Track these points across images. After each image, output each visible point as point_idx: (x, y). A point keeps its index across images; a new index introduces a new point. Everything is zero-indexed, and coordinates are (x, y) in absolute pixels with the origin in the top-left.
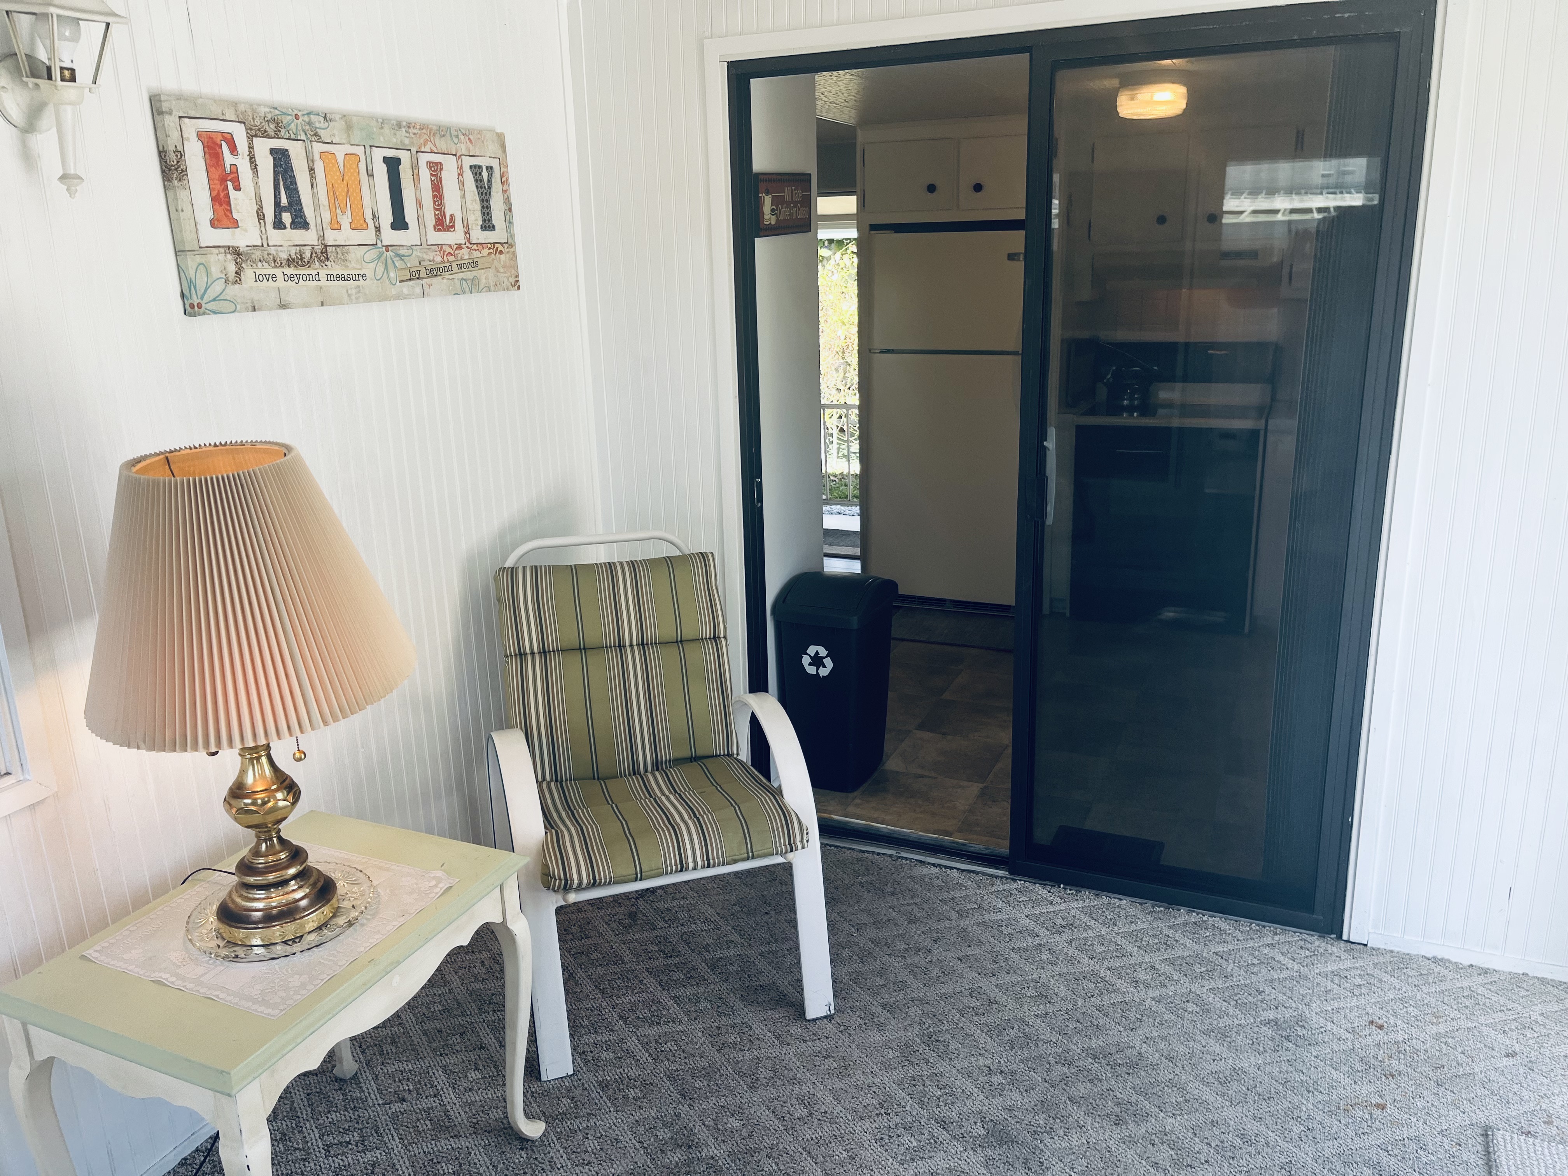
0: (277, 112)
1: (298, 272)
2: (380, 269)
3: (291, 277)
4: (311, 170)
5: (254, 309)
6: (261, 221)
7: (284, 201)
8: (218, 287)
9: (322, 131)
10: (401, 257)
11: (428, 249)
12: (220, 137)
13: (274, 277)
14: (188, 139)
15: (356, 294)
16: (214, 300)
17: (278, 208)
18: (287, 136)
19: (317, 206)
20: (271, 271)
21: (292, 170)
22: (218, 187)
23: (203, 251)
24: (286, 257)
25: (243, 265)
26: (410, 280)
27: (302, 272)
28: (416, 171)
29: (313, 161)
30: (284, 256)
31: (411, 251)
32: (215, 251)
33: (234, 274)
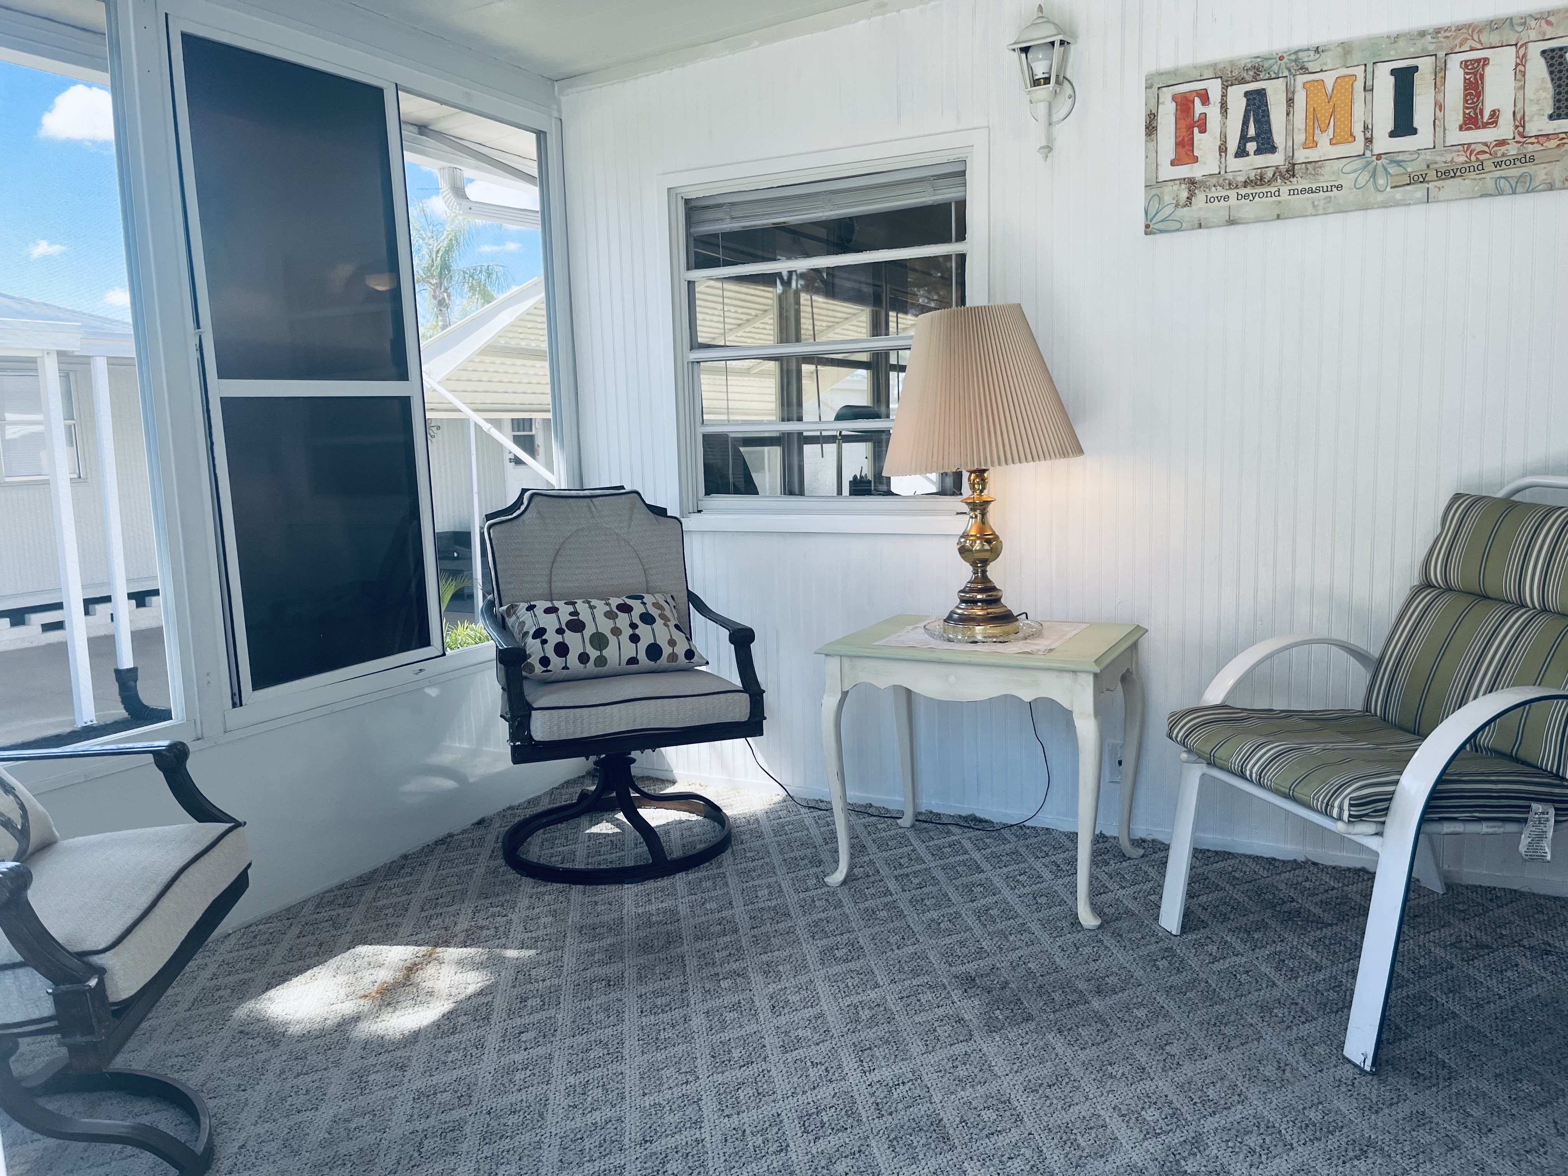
0: (1259, 60)
1: (1254, 191)
2: (1364, 177)
3: (1245, 197)
4: (1290, 101)
5: (1200, 226)
6: (1223, 154)
7: (1252, 132)
8: (1167, 211)
9: (1310, 63)
10: (1398, 163)
11: (1446, 151)
12: (1194, 94)
13: (1226, 198)
14: (1163, 103)
15: (1325, 204)
16: (1162, 221)
17: (1244, 138)
18: (1267, 76)
19: (1290, 131)
20: (1224, 193)
21: (1267, 105)
22: (1184, 132)
23: (1159, 185)
24: (1243, 180)
25: (1196, 191)
26: (1408, 184)
27: (1258, 191)
28: (1439, 75)
29: (1293, 93)
30: (1241, 179)
31: (1416, 156)
32: (1172, 183)
33: (1185, 199)
